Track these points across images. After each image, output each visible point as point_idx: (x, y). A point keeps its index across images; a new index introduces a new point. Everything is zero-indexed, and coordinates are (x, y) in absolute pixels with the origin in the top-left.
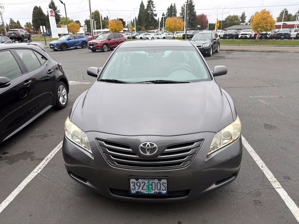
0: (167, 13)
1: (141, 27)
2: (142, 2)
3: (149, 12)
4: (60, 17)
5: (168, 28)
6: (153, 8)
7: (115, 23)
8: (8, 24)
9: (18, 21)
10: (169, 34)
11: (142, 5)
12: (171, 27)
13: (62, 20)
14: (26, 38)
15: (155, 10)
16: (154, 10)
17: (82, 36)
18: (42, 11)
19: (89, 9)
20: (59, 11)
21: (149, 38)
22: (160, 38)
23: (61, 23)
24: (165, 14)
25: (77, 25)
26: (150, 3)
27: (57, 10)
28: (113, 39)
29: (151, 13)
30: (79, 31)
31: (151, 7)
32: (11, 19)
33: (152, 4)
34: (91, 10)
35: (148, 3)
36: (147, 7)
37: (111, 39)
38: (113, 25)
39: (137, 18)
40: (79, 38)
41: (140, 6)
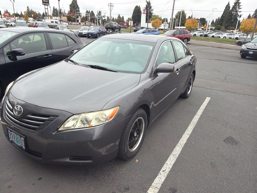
0: (254, 15)
1: (221, 26)
2: (229, 3)
3: (233, 13)
4: (152, 14)
5: (243, 29)
6: (238, 9)
7: (191, 22)
8: (116, 19)
9: (123, 17)
10: (244, 35)
11: (228, 6)
12: (246, 28)
13: (153, 17)
14: (117, 29)
15: (241, 11)
16: (239, 12)
17: (155, 30)
18: (140, 9)
19: (172, 9)
20: (153, 10)
21: (221, 37)
22: (232, 38)
23: (152, 20)
24: (251, 15)
25: (160, 21)
26: (237, 4)
27: (151, 9)
28: (178, 35)
29: (235, 14)
30: (160, 27)
31: (237, 8)
32: (119, 15)
33: (239, 5)
34: (174, 9)
35: (235, 4)
36: (233, 8)
37: (175, 35)
38: (189, 23)
39: (220, 18)
40: (152, 32)
41: (226, 7)
